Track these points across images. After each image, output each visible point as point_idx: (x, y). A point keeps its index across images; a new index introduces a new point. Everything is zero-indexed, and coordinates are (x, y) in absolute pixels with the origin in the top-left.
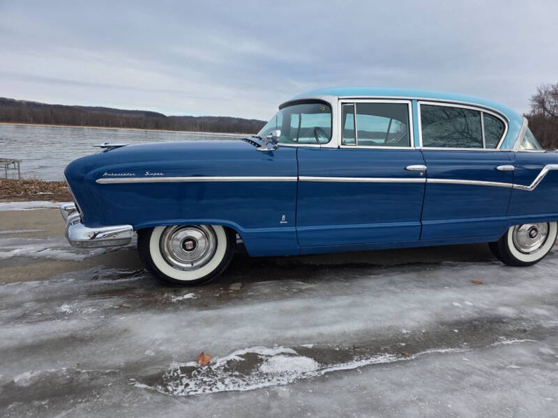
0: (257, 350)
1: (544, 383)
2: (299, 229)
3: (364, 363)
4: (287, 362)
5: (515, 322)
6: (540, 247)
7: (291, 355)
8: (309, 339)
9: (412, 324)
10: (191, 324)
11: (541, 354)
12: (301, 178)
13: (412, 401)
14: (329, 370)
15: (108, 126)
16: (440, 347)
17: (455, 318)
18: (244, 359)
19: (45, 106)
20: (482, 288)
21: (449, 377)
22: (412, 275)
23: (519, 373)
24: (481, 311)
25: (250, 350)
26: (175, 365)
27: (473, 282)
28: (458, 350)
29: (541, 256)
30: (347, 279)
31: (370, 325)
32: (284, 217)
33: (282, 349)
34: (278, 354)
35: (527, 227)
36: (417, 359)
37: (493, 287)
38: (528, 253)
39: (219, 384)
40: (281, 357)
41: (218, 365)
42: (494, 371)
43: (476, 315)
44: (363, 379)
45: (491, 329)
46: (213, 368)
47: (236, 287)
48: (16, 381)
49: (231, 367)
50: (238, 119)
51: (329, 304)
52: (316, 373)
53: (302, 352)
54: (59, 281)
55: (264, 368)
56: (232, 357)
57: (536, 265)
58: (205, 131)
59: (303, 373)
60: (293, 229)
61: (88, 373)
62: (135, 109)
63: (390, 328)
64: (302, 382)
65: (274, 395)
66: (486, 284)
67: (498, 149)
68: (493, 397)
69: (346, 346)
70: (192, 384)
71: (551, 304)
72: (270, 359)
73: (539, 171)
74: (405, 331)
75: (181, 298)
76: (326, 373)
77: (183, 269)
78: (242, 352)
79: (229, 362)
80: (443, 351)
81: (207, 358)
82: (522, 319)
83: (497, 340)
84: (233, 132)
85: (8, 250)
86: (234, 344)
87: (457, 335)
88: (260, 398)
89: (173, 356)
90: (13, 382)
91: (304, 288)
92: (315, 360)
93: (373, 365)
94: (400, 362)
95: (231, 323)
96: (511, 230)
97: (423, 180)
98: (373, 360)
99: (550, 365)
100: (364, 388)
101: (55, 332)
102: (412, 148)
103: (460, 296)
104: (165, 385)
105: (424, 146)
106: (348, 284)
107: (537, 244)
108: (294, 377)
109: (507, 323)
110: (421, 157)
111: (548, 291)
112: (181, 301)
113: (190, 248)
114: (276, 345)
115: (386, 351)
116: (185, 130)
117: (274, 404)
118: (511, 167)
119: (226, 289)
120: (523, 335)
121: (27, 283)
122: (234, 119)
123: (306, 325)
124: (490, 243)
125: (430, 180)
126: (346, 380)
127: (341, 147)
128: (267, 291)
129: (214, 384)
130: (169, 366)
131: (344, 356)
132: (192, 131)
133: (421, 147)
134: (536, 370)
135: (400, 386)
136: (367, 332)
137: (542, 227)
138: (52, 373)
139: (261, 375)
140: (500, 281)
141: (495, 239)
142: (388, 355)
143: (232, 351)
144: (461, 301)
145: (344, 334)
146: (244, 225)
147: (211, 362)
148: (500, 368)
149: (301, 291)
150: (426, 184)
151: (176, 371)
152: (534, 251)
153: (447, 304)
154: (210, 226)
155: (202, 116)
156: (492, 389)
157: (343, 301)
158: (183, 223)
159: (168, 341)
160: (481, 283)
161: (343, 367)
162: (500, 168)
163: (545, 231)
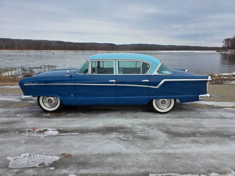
6: (168, 107)
12: (76, 84)
14: (59, 134)
26: (27, 129)
32: (72, 95)
33: (54, 129)
35: (161, 100)
40: (51, 131)
41: (36, 131)
49: (39, 131)
52: (55, 135)
53: (58, 130)
56: (41, 129)
60: (75, 98)
67: (146, 74)
72: (48, 131)
94: (78, 135)
98: (73, 134)
113: (50, 102)
118: (148, 81)
125: (117, 85)
139: (43, 134)
146: (61, 97)
153: (113, 123)
161: (63, 134)
162: (143, 81)
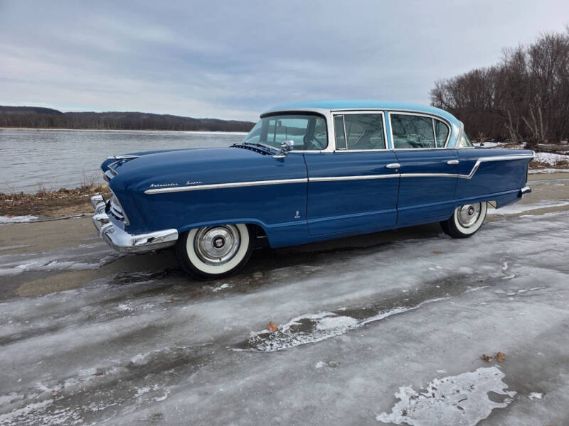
0: (307, 316)
1: (505, 310)
2: (310, 221)
3: (387, 314)
4: (334, 321)
5: (474, 276)
6: (476, 222)
7: (333, 316)
8: (341, 304)
9: (407, 285)
10: (244, 305)
11: (497, 294)
12: (311, 179)
13: (431, 331)
14: (366, 322)
16: (432, 298)
17: (434, 278)
18: (300, 324)
20: (443, 256)
21: (447, 315)
22: (390, 252)
23: (489, 306)
24: (449, 272)
25: (303, 317)
26: (253, 334)
27: (435, 252)
28: (444, 298)
29: (476, 229)
30: (343, 260)
31: (379, 291)
32: (297, 212)
33: (325, 314)
34: (324, 317)
35: (466, 207)
36: (421, 307)
37: (451, 255)
38: (468, 227)
39: (294, 341)
40: (328, 319)
41: (284, 330)
42: (473, 308)
43: (446, 275)
44: (393, 324)
45: (459, 283)
46: (283, 331)
47: (258, 275)
48: (134, 361)
49: (294, 329)
50: (148, 114)
51: (340, 279)
52: (359, 325)
53: (341, 313)
54: (94, 287)
55: (319, 327)
56: (292, 323)
57: (473, 236)
58: (111, 128)
59: (350, 326)
60: (304, 222)
61: (190, 348)
63: (393, 290)
64: (351, 332)
65: (339, 341)
66: (445, 253)
67: (446, 147)
68: (479, 322)
69: (369, 306)
70: (275, 343)
71: (492, 262)
72: (320, 321)
73: (475, 162)
74: (404, 291)
75: (220, 289)
76: (366, 324)
77: (214, 264)
78: (298, 319)
79: (292, 327)
80: (436, 300)
81: (274, 326)
82: (477, 274)
83: (466, 289)
84: (144, 129)
85: (13, 267)
86: (289, 314)
87: (440, 289)
88: (330, 344)
89: (248, 328)
90: (132, 363)
91: (313, 270)
92: (353, 317)
93: (394, 315)
94: (411, 311)
95: (276, 301)
96: (456, 211)
97: (398, 175)
99: (505, 299)
100: (396, 329)
101: (134, 325)
102: (387, 149)
103: (432, 263)
104: (255, 347)
105: (395, 148)
106: (345, 264)
107: (474, 219)
108: (344, 330)
109: (469, 277)
110: (395, 157)
111: (488, 253)
112: (221, 291)
113: (219, 245)
114: (319, 311)
115: (397, 305)
116: (87, 128)
117: (342, 346)
118: (457, 161)
119: (252, 277)
120: (481, 284)
121: (66, 292)
122: (143, 114)
123: (333, 296)
124: (441, 222)
125: (403, 175)
126: (382, 326)
127: (336, 151)
128: (286, 275)
129: (291, 341)
130: (249, 335)
131: (371, 312)
132: (95, 128)
133: (393, 148)
134: (498, 304)
135: (418, 325)
136: (379, 295)
137: (476, 206)
138: (159, 353)
139: (320, 331)
140: (453, 250)
141: (446, 218)
142: (400, 308)
143: (290, 319)
144: (434, 266)
145: (364, 298)
146: (268, 222)
147: (279, 328)
148: (476, 305)
149: (313, 272)
150: (400, 178)
151: (256, 337)
152: (472, 225)
153: (425, 270)
154: (234, 225)
155: (106, 111)
156: (476, 318)
157: (349, 276)
158: (212, 224)
159: (235, 319)
160: (441, 253)
161: (373, 319)
162: (449, 162)
163: (478, 209)
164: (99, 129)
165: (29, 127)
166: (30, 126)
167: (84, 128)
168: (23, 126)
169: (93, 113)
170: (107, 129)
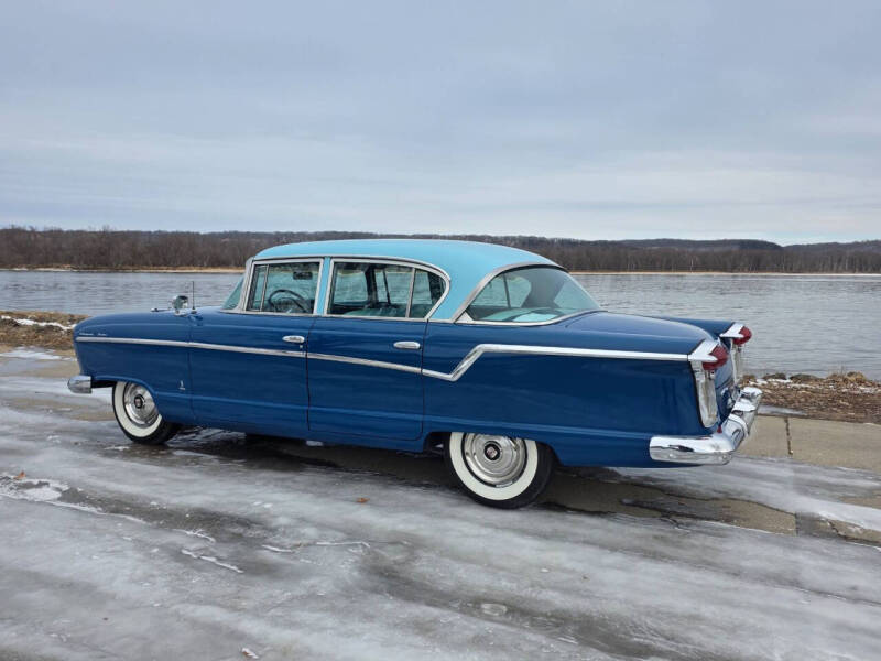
12: (191, 343)
15: (668, 269)
19: (583, 243)
32: (182, 383)
35: (480, 439)
38: (493, 486)
58: (861, 271)
60: (189, 397)
62: (722, 238)
67: (426, 319)
102: (314, 314)
105: (329, 313)
113: (138, 405)
116: (816, 271)
118: (414, 345)
133: (325, 313)
146: (155, 387)
150: (306, 359)
152: (503, 484)
164: (837, 272)
165: (721, 270)
166: (724, 269)
167: (811, 272)
168: (714, 270)
169: (836, 245)
170: (854, 272)
